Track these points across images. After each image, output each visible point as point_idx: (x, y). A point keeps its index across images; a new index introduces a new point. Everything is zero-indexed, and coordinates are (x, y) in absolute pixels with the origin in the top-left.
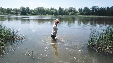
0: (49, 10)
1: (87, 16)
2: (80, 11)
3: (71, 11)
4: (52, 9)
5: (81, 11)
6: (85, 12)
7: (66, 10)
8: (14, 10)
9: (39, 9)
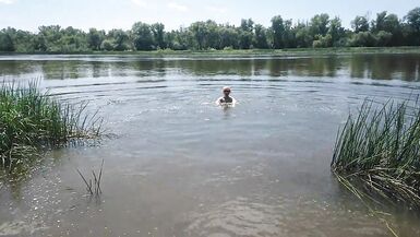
0: (234, 31)
1: (387, 51)
2: (360, 30)
3: (323, 30)
4: (246, 25)
5: (365, 28)
6: (381, 33)
7: (301, 26)
8: (111, 35)
9: (196, 28)
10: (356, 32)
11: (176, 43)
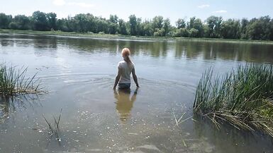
0: (105, 22)
2: (181, 27)
3: (160, 26)
4: (113, 19)
5: (183, 26)
6: (192, 30)
7: (147, 23)
10: (179, 28)
11: (65, 27)
